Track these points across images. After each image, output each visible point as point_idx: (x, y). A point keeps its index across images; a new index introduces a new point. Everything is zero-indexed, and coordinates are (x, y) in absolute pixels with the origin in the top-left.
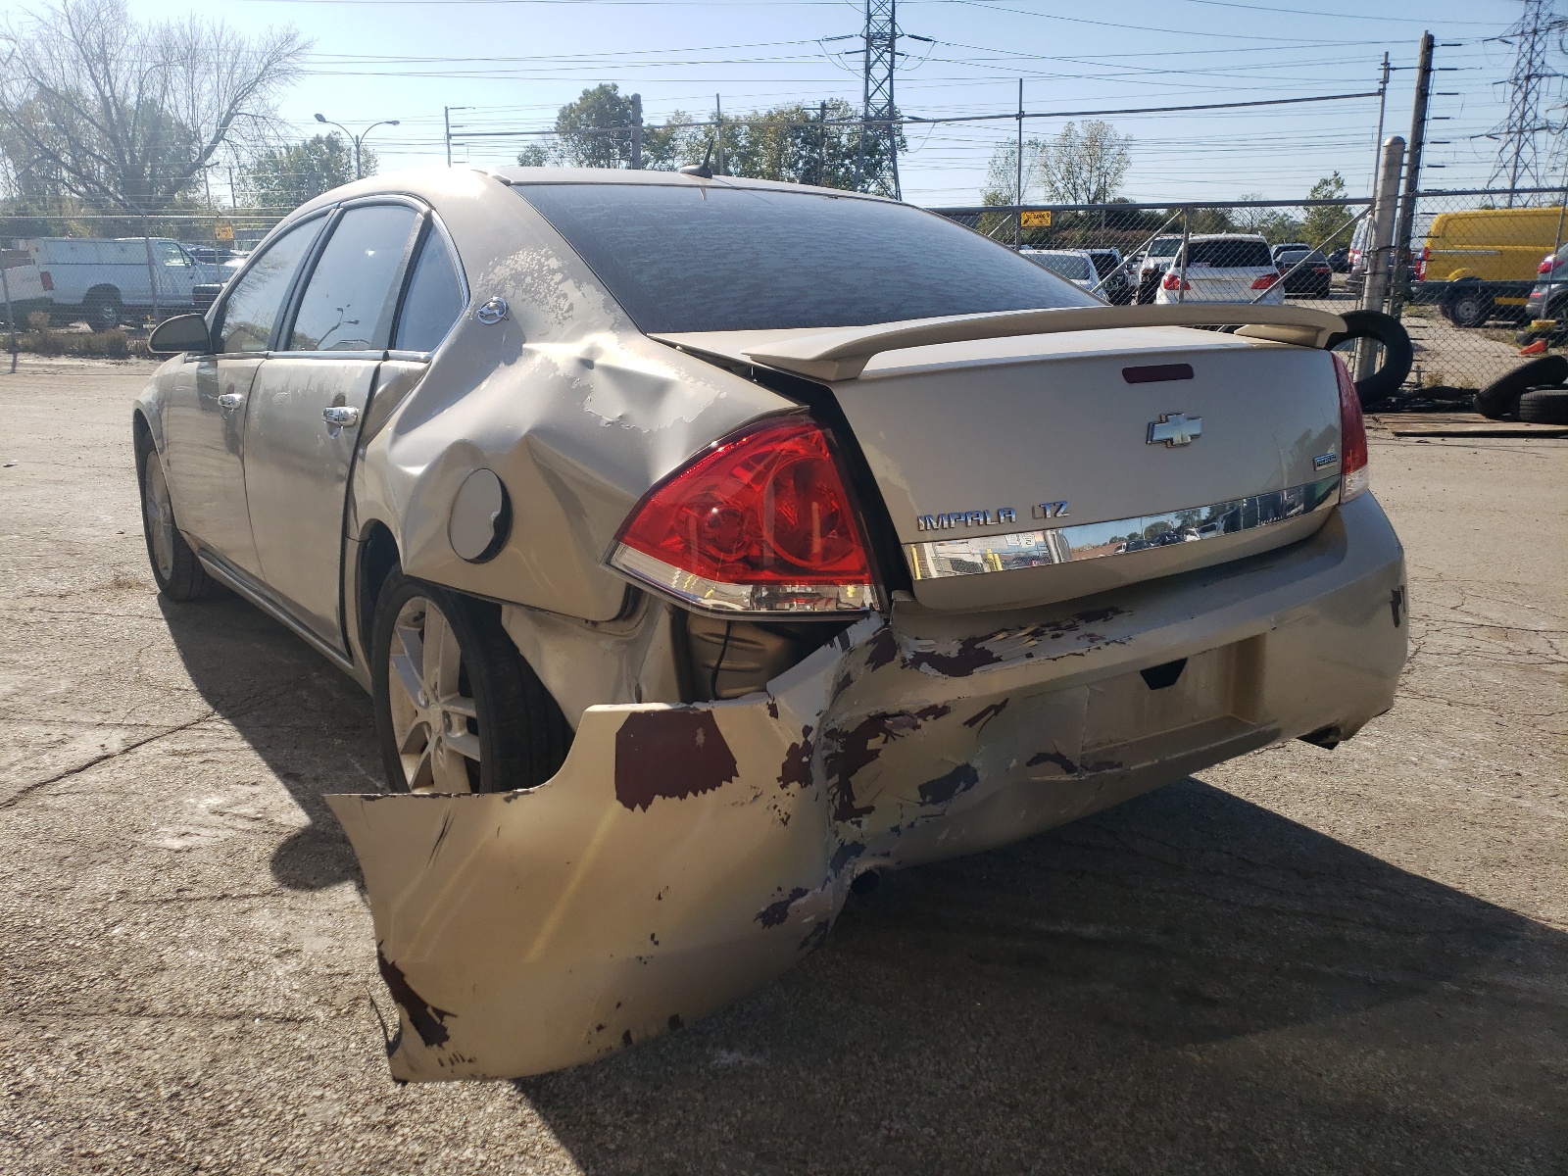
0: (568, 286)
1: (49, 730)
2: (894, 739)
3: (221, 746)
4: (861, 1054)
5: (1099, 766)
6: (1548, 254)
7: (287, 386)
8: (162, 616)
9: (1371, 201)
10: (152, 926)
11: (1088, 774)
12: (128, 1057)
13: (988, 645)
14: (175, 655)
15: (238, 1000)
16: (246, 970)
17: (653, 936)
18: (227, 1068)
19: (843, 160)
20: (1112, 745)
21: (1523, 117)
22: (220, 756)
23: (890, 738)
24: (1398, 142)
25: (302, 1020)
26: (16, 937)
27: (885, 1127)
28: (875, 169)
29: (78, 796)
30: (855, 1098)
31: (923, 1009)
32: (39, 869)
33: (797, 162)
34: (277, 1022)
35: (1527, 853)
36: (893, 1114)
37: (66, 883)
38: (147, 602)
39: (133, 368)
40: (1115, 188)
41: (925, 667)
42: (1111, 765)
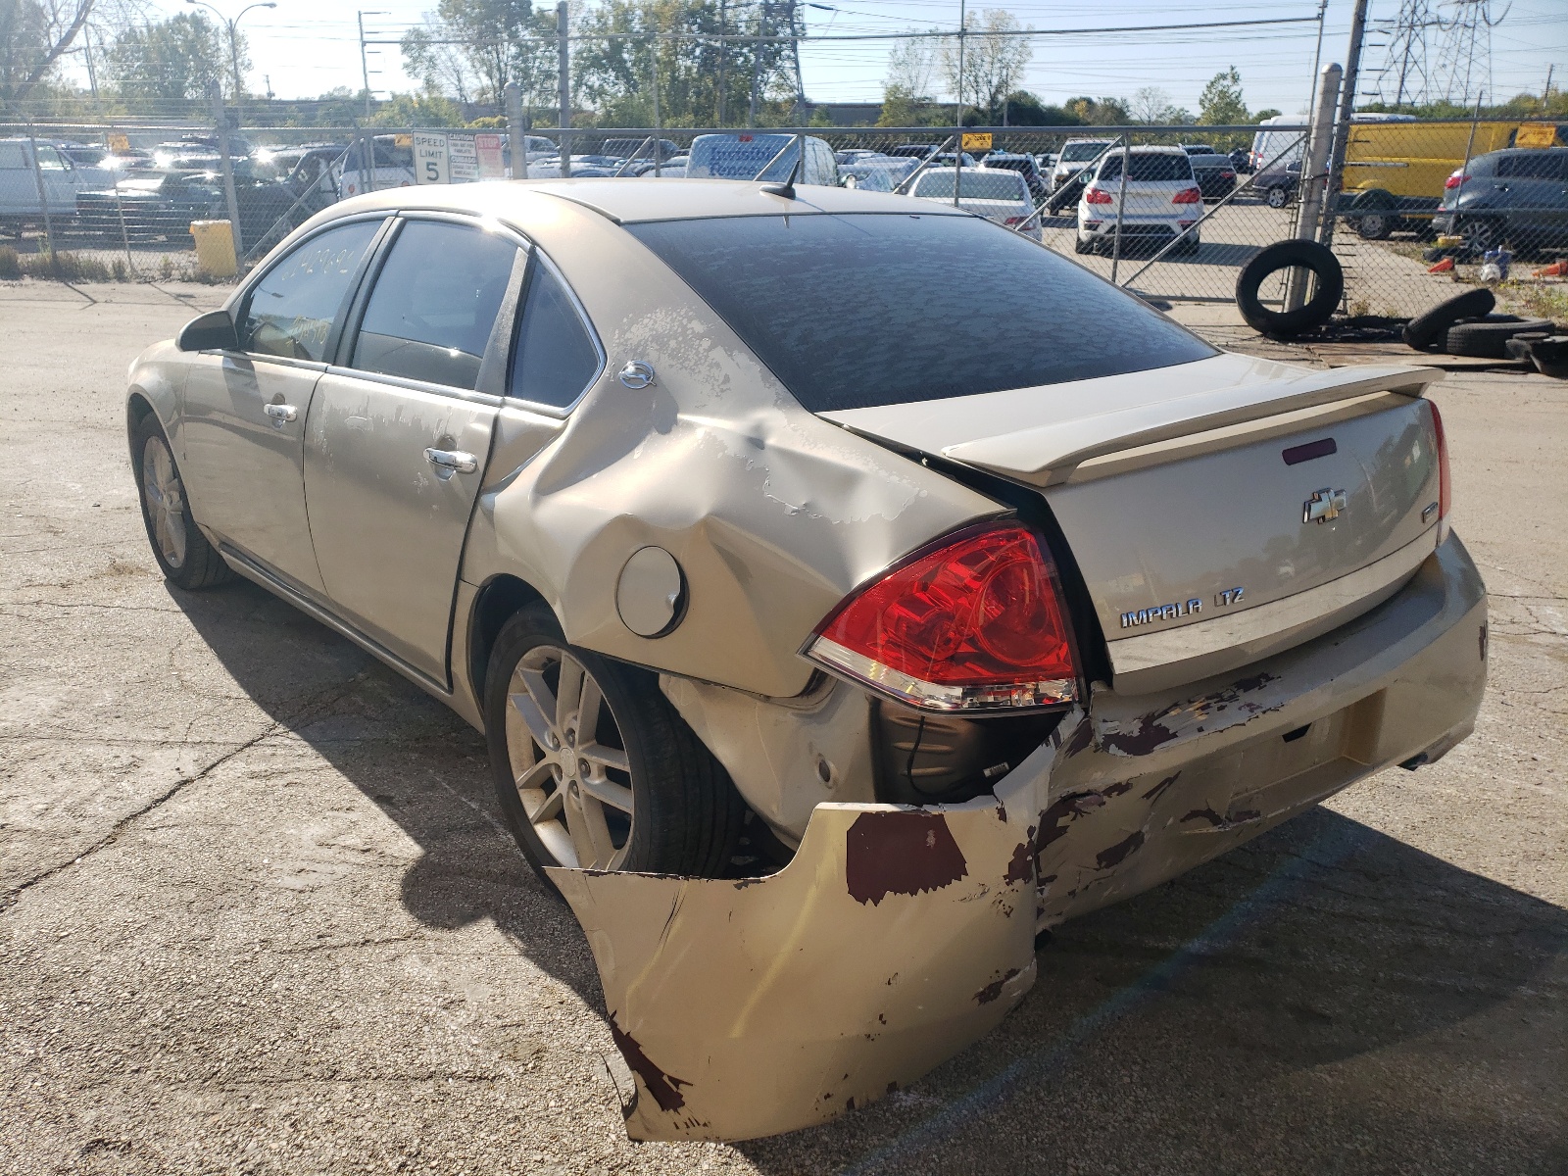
0: (718, 354)
1: (116, 751)
2: (1082, 816)
3: (298, 765)
4: (1028, 1089)
5: (1242, 815)
6: (1455, 169)
7: (366, 410)
8: (178, 608)
9: (1308, 129)
10: (308, 978)
11: (1231, 825)
12: (342, 1126)
13: (1163, 722)
14: (210, 655)
15: (424, 1058)
16: (420, 1026)
17: (881, 1017)
18: (441, 1131)
19: (741, 48)
20: (1246, 794)
21: (1414, 12)
22: (303, 777)
23: (1079, 816)
24: (1335, 68)
25: (494, 1078)
26: (178, 996)
27: (1072, 1166)
28: (775, 58)
29: (177, 831)
30: (1037, 1137)
31: (1070, 1039)
32: (170, 916)
33: (693, 50)
34: (471, 1082)
35: (1560, 845)
36: (1074, 1151)
37: (205, 932)
38: (155, 591)
39: (31, 292)
40: (1017, 81)
41: (1113, 748)
42: (1250, 814)
